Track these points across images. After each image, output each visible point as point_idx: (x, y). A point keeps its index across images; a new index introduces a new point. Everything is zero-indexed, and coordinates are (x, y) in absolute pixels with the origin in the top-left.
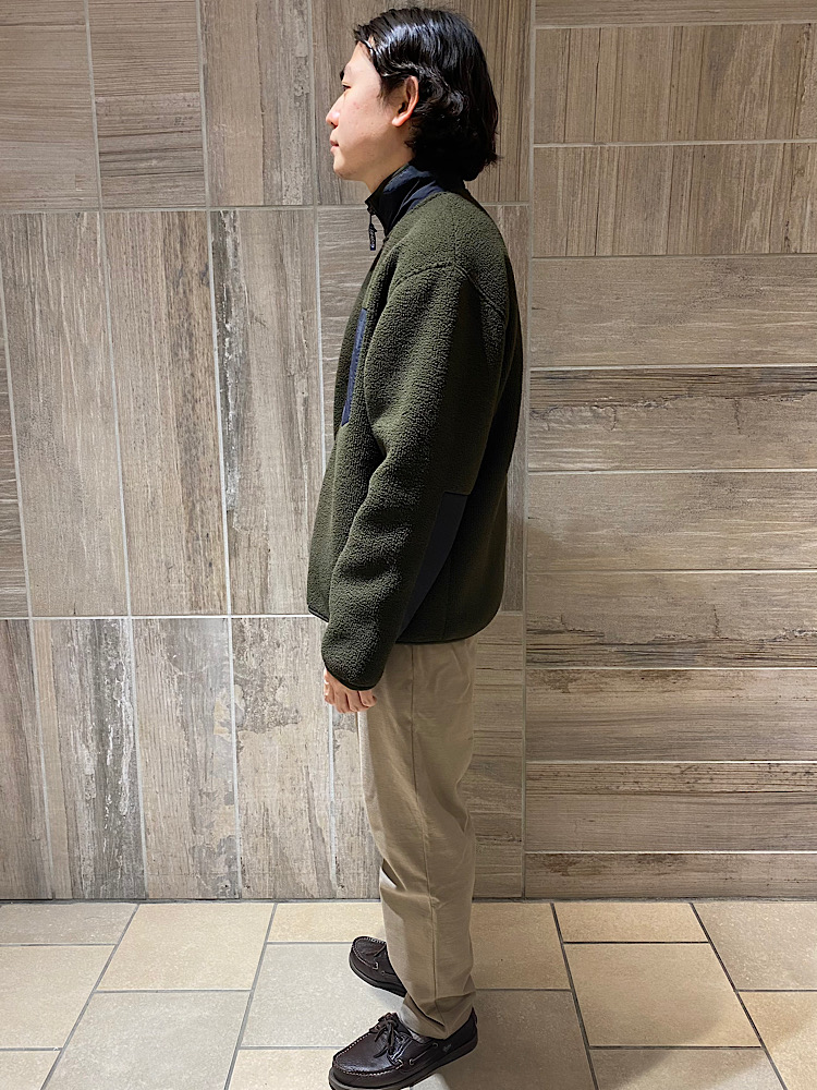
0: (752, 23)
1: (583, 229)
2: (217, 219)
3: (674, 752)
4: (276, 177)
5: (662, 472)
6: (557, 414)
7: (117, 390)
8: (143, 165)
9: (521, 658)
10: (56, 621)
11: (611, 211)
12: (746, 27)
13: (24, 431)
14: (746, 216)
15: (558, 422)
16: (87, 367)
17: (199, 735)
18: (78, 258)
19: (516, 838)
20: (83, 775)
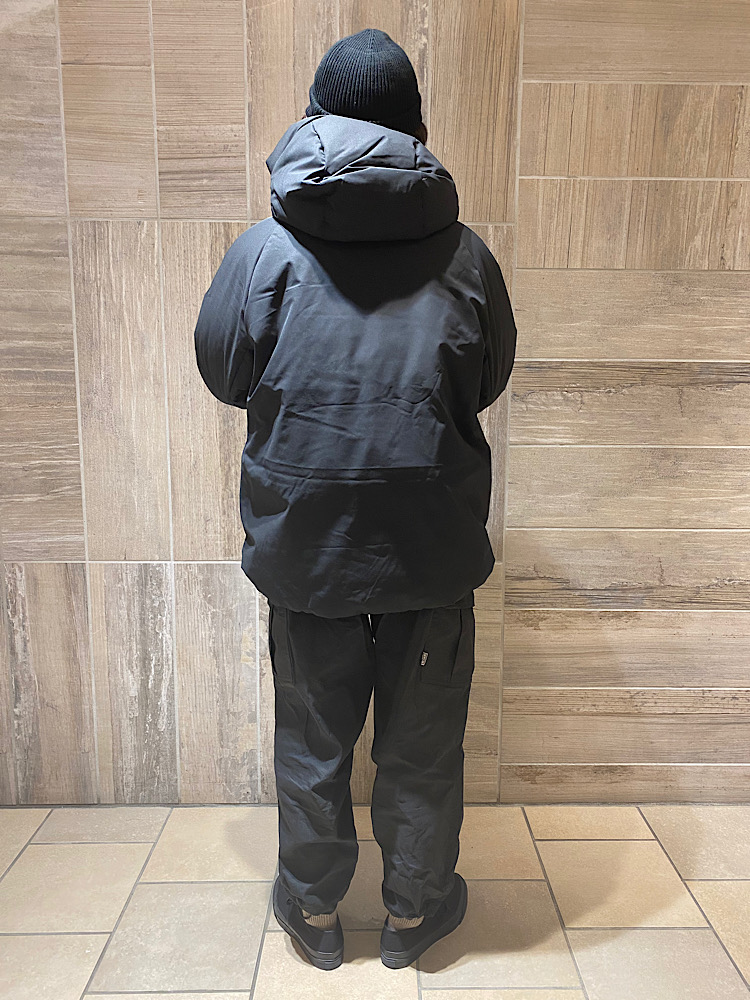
0: (697, 84)
1: (558, 246)
3: (625, 680)
5: (619, 446)
6: (533, 398)
7: (168, 370)
8: (195, 183)
9: (500, 600)
10: (109, 564)
11: (581, 232)
12: (692, 87)
13: (87, 403)
14: (691, 239)
15: (535, 404)
16: (142, 351)
17: (228, 663)
18: (138, 258)
19: (494, 752)
20: (128, 697)
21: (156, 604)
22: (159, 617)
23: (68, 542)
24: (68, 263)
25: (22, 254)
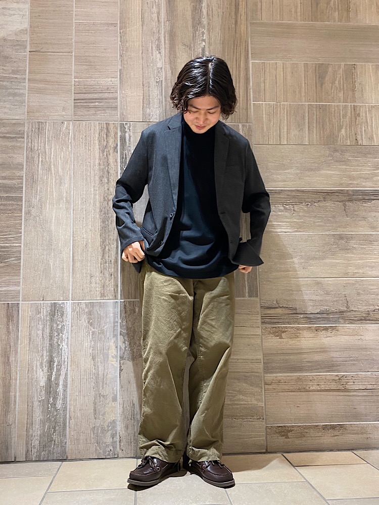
0: (333, 63)
1: (275, 134)
2: (122, 126)
3: (334, 368)
4: (148, 111)
5: (316, 233)
7: (74, 195)
8: (92, 104)
9: (259, 321)
10: (33, 303)
11: (286, 128)
13: (28, 213)
16: (60, 185)
17: (101, 363)
18: (61, 140)
19: (262, 417)
20: (39, 387)
21: (60, 327)
22: (61, 335)
23: (11, 291)
24: (24, 142)
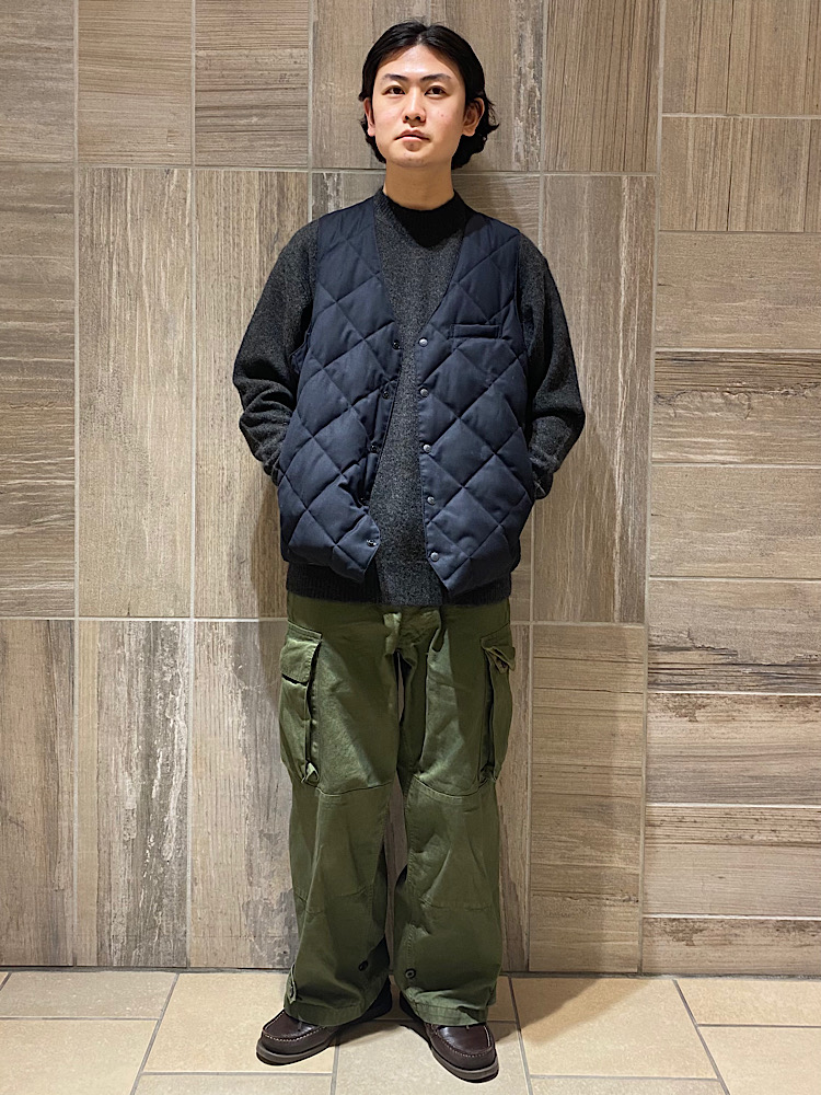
1: (714, 203)
2: (319, 182)
3: (818, 794)
5: (801, 467)
6: (684, 400)
7: (198, 361)
8: (242, 122)
9: (641, 679)
10: (107, 622)
11: (745, 186)
13: (89, 404)
15: (686, 408)
16: (165, 335)
17: (263, 762)
18: (164, 217)
19: (633, 898)
20: (122, 810)
21: (168, 679)
22: (171, 696)
23: (52, 591)
24: (73, 223)
25: (12, 209)
